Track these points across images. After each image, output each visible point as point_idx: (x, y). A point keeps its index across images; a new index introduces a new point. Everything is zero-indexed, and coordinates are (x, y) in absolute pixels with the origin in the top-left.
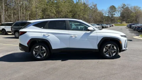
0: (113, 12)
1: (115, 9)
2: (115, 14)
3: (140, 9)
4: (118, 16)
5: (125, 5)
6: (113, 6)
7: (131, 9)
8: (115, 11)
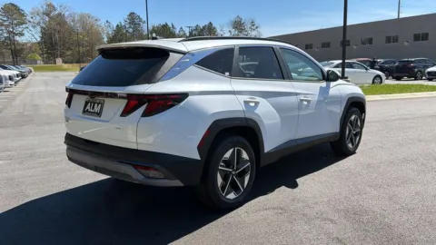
0: (16, 25)
1: (23, 15)
2: (21, 34)
3: (99, 23)
4: (34, 41)
5: (54, 7)
6: (13, 5)
7: (73, 21)
8: (22, 24)
